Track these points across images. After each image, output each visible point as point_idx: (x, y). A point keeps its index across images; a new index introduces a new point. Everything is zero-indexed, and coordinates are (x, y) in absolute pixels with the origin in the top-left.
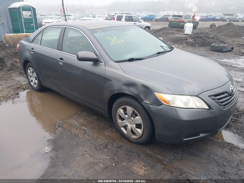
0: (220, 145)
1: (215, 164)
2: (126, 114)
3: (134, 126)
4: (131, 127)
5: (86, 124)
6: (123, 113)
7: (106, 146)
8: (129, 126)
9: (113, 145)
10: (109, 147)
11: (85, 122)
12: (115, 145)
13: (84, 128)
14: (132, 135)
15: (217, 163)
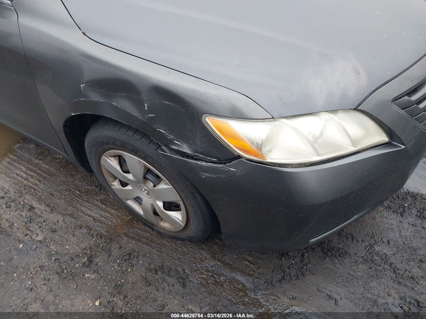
0: (393, 205)
1: (390, 274)
2: (128, 172)
3: (160, 204)
4: (152, 205)
5: (36, 185)
6: (119, 168)
7: (90, 261)
8: (147, 200)
9: (109, 252)
10: (99, 260)
11: (32, 176)
12: (116, 252)
13: (28, 199)
14: (159, 222)
15: (394, 272)
